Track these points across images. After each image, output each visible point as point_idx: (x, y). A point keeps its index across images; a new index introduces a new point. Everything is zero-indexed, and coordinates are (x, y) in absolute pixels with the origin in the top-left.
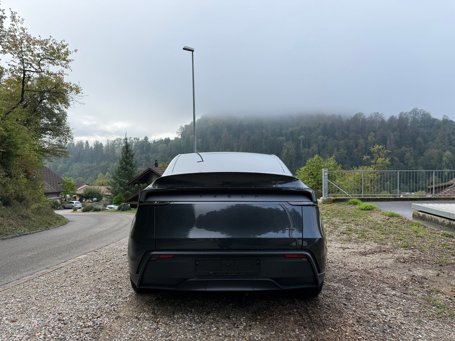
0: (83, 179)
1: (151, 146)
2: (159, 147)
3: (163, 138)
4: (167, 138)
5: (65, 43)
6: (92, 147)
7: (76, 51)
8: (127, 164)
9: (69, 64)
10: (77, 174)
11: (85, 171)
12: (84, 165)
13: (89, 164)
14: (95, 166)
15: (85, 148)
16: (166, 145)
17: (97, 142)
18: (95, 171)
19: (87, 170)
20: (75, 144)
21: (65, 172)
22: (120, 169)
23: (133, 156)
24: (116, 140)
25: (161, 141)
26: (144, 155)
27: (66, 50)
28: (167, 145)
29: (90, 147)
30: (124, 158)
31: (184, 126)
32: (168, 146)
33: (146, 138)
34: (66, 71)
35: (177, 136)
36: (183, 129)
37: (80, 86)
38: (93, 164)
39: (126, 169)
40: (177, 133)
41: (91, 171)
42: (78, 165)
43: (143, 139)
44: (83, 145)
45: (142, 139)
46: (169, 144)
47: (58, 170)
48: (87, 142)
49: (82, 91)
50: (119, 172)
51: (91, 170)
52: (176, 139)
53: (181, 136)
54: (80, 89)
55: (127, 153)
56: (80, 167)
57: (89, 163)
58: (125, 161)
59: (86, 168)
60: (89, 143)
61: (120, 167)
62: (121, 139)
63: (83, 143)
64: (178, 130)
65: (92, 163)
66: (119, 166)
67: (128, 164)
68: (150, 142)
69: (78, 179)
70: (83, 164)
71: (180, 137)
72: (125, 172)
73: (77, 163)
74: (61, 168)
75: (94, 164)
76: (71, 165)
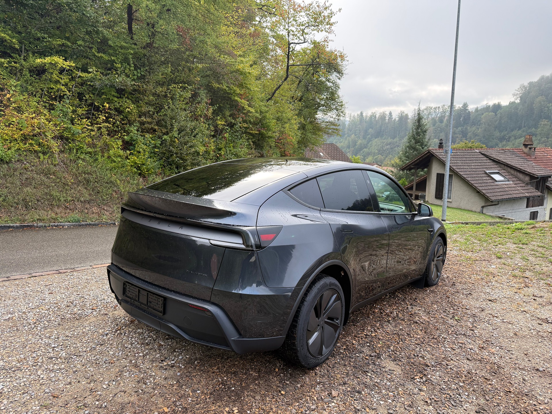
0: (382, 157)
1: (471, 116)
2: (482, 116)
3: (491, 103)
4: (497, 104)
5: (327, 4)
6: (395, 120)
7: (340, 10)
8: (417, 142)
9: (333, 28)
10: (376, 151)
11: (385, 148)
12: (384, 141)
13: (390, 140)
14: (396, 142)
15: (387, 121)
16: (494, 114)
17: (402, 113)
18: (396, 149)
19: (388, 147)
20: (377, 116)
21: (364, 148)
22: (408, 149)
23: (425, 132)
24: (425, 109)
25: (487, 109)
26: (460, 128)
27: (330, 12)
28: (496, 113)
29: (393, 119)
30: (414, 135)
31: (527, 84)
32: (496, 115)
33: (465, 105)
34: (331, 36)
35: (512, 100)
36: (526, 88)
37: (345, 52)
38: (395, 140)
39: (415, 149)
40: (514, 95)
41: (392, 149)
42: (378, 141)
43: (461, 106)
44: (385, 117)
45: (459, 107)
46: (498, 112)
47: (357, 147)
48: (390, 114)
49: (347, 59)
50: (406, 152)
51: (392, 147)
52: (512, 104)
53: (521, 100)
54: (345, 56)
55: (418, 128)
56: (380, 143)
57: (391, 138)
58: (414, 139)
59: (387, 145)
60: (393, 114)
61: (408, 147)
62: (431, 108)
63: (386, 114)
64: (515, 91)
65: (393, 139)
66: (408, 144)
67: (419, 142)
68: (470, 111)
69: (376, 157)
70: (384, 139)
71: (518, 101)
72: (414, 152)
73: (377, 139)
74: (361, 144)
75: (397, 139)
76: (371, 141)
